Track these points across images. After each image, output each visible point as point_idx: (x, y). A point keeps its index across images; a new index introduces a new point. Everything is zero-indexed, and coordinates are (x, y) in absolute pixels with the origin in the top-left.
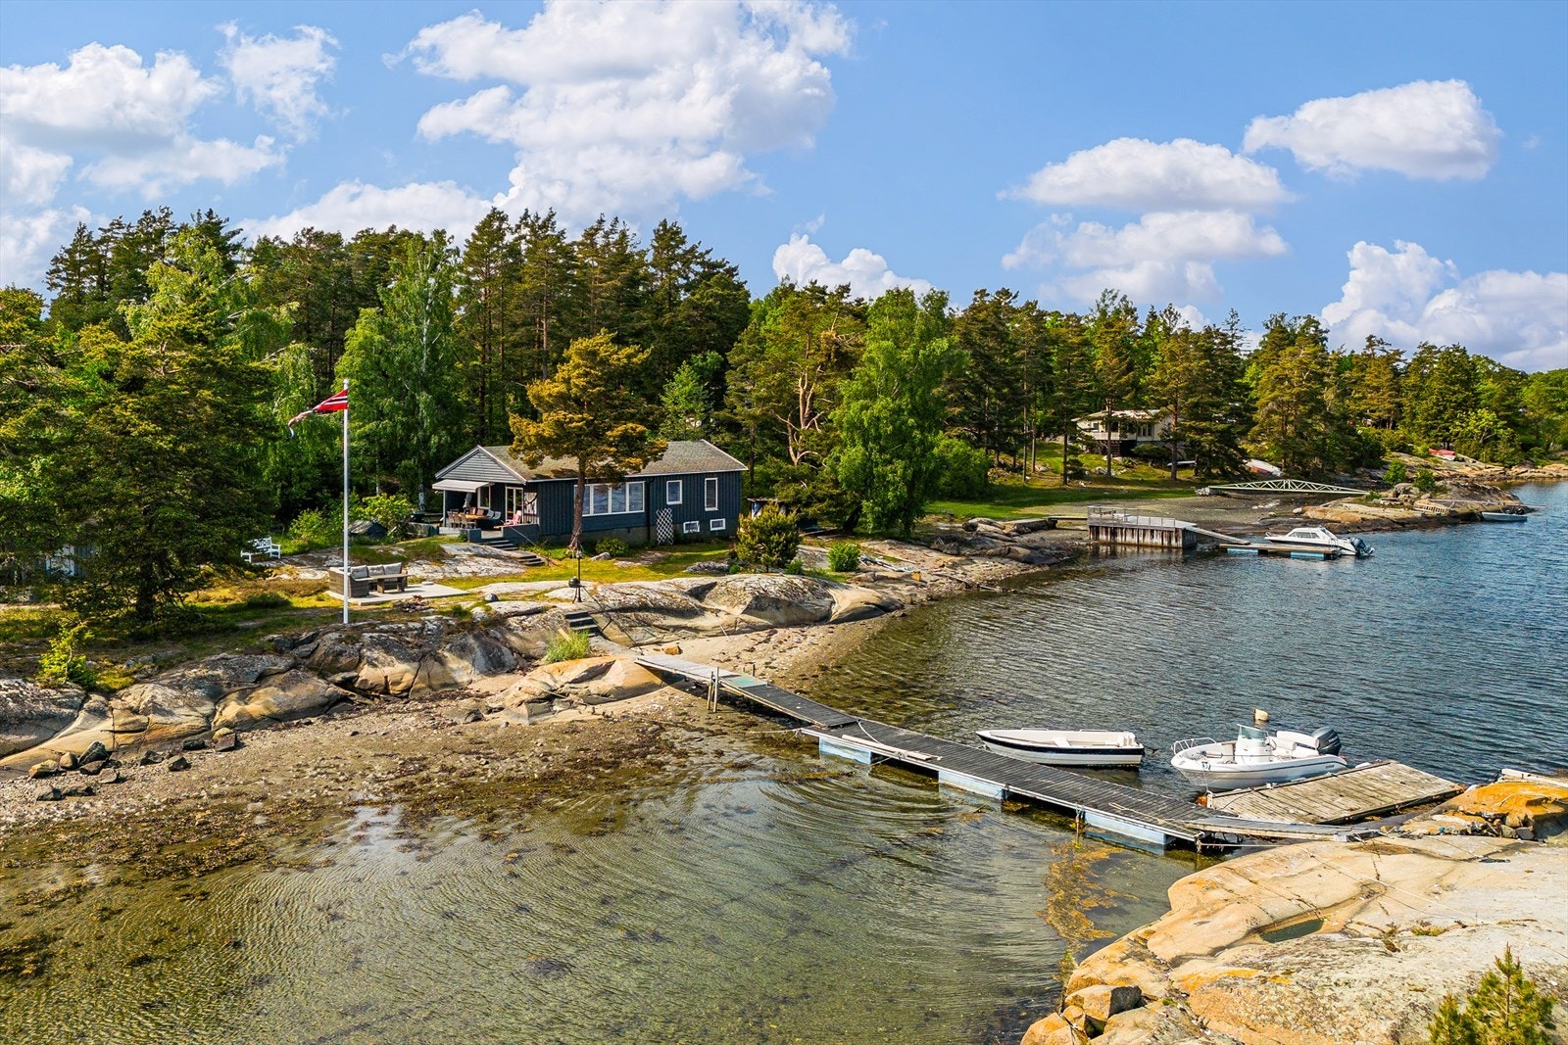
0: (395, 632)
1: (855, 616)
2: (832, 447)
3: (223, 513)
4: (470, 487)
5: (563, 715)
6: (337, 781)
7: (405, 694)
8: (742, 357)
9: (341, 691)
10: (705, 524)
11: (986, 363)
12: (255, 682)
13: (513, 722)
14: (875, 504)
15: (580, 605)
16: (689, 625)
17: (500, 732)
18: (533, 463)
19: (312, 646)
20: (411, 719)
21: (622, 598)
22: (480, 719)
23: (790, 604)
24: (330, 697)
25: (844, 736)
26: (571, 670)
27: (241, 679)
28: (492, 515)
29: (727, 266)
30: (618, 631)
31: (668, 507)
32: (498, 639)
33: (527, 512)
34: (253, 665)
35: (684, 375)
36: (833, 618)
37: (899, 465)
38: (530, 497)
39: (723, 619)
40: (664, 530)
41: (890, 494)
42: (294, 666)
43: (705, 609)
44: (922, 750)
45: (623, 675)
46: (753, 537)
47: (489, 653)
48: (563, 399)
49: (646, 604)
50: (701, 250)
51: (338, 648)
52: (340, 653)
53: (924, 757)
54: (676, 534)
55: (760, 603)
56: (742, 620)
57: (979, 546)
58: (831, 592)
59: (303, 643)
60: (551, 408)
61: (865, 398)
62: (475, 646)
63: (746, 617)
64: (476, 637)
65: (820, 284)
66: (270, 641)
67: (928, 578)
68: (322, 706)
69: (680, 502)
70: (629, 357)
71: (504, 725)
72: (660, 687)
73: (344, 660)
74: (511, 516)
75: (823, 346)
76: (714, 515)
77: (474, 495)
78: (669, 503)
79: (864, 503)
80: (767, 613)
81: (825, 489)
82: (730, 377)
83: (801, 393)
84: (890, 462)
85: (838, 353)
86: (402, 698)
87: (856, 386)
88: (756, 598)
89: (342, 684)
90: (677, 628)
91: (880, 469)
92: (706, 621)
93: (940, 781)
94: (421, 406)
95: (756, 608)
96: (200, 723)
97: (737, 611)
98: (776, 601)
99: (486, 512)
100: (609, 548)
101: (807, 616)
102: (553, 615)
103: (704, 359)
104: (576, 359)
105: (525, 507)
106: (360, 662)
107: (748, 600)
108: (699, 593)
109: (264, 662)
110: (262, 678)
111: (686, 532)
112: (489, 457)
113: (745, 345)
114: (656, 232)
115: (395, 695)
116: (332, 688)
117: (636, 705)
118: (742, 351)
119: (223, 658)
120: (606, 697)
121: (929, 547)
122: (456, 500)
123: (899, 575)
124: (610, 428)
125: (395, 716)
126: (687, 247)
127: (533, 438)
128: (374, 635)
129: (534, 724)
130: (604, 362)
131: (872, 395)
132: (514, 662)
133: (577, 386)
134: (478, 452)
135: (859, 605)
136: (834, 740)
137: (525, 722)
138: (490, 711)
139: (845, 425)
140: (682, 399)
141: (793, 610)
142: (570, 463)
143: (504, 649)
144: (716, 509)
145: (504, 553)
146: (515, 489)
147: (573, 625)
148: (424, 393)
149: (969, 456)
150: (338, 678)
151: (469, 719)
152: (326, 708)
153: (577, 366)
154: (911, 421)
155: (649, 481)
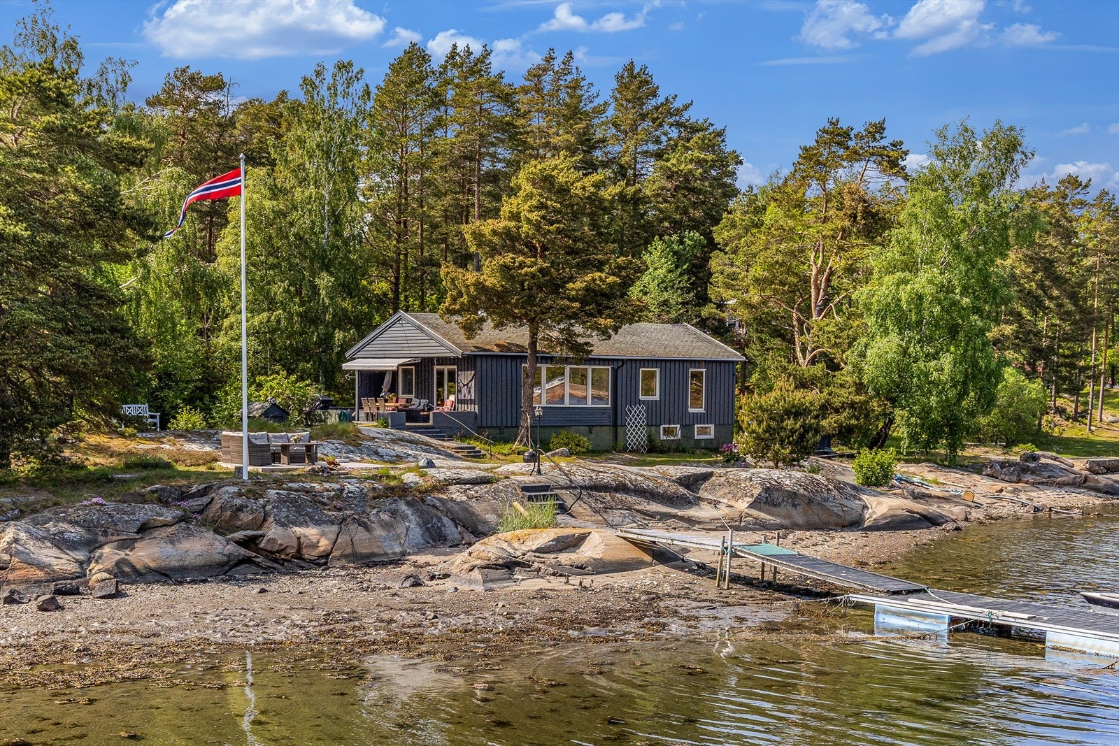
0: (307, 492)
1: (894, 524)
2: (855, 339)
3: (93, 329)
4: (390, 364)
5: (527, 584)
6: (247, 626)
7: (323, 561)
8: (733, 233)
9: (243, 551)
10: (687, 428)
11: (1046, 270)
12: (137, 533)
13: (464, 588)
14: (911, 414)
15: (540, 478)
16: (680, 513)
17: (446, 596)
18: (470, 329)
19: (206, 500)
20: (331, 582)
21: (593, 475)
22: (421, 585)
23: (810, 501)
24: (229, 556)
25: (910, 600)
26: (534, 539)
27: (120, 527)
28: (417, 403)
29: (711, 129)
30: (589, 511)
31: (640, 402)
32: (437, 508)
33: (461, 397)
34: (134, 514)
35: (657, 254)
36: (867, 524)
37: (947, 360)
38: (465, 377)
39: (723, 511)
40: (635, 432)
41: (933, 400)
42: (183, 519)
43: (699, 498)
44: (1022, 612)
45: (602, 547)
46: (760, 422)
47: (426, 523)
48: (510, 240)
49: (625, 485)
50: (678, 104)
51: (238, 501)
52: (240, 509)
53: (1026, 616)
54: (650, 440)
55: (769, 498)
56: (749, 515)
57: (1046, 474)
58: (864, 497)
59: (193, 496)
60: (494, 251)
61: (903, 270)
62: (409, 513)
63: (754, 512)
64: (409, 504)
65: (843, 125)
66: (153, 492)
67: (983, 501)
68: (221, 565)
69: (657, 397)
70: (598, 185)
71: (452, 590)
72: (651, 565)
73: (245, 517)
74: (441, 401)
75: (847, 202)
76: (700, 418)
77: (395, 374)
78: (641, 398)
79: (898, 412)
80: (782, 510)
81: (844, 396)
82: (716, 262)
83: (814, 272)
84: (935, 356)
85: (868, 213)
86: (319, 565)
87: (893, 253)
88: (767, 490)
89: (244, 543)
90: (664, 516)
91: (921, 364)
92: (703, 512)
93: (1048, 644)
94: (323, 292)
95: (766, 502)
96: (73, 568)
97: (742, 505)
98: (793, 495)
99: (408, 401)
100: (566, 445)
101: (833, 519)
102: (506, 486)
103: (681, 242)
104: (528, 187)
105: (459, 391)
106: (265, 520)
107: (756, 492)
108: (693, 483)
109: (146, 512)
110: (145, 529)
111: (663, 437)
112: (414, 325)
113: (738, 216)
114: (619, 78)
115: (311, 561)
116: (231, 548)
117: (621, 580)
118: (734, 226)
119: (97, 504)
120: (581, 568)
121: (980, 473)
122: (373, 382)
123: (947, 494)
124: (571, 279)
125: (312, 579)
126: (661, 100)
127: (472, 289)
128: (281, 492)
129: (491, 590)
130: (563, 191)
131: (911, 266)
132: (457, 536)
133: (529, 221)
134: (399, 319)
135: (900, 512)
136: (895, 604)
137: (480, 589)
138: (433, 578)
139: (875, 307)
140: (652, 286)
141: (815, 508)
142: (517, 335)
143: (445, 520)
144: (702, 410)
145: (434, 442)
146: (446, 368)
147: (530, 498)
148: (324, 274)
149: (1021, 389)
150: (239, 535)
151: (407, 584)
152: (224, 570)
153: (529, 196)
154: (966, 301)
155: (619, 365)
